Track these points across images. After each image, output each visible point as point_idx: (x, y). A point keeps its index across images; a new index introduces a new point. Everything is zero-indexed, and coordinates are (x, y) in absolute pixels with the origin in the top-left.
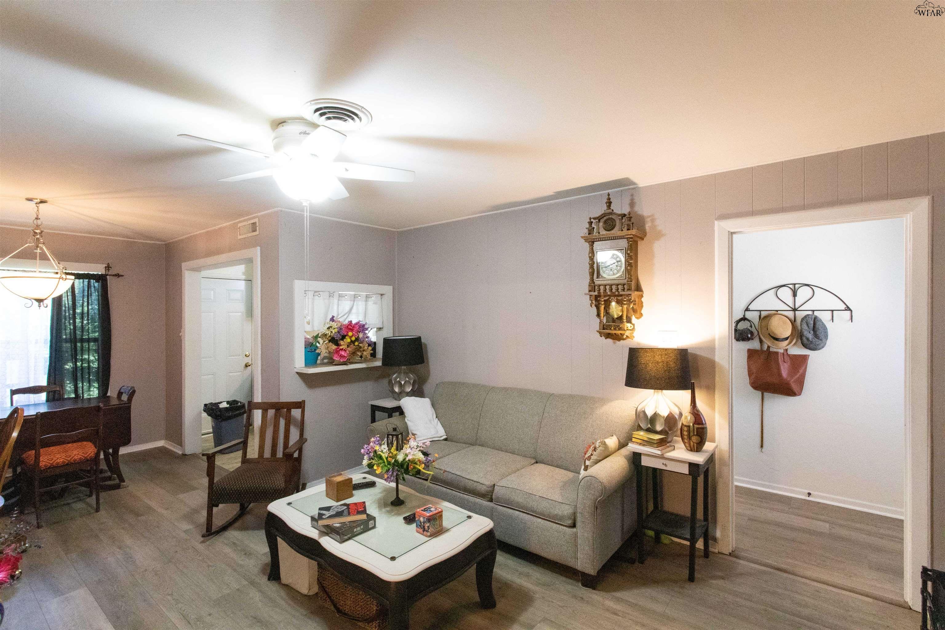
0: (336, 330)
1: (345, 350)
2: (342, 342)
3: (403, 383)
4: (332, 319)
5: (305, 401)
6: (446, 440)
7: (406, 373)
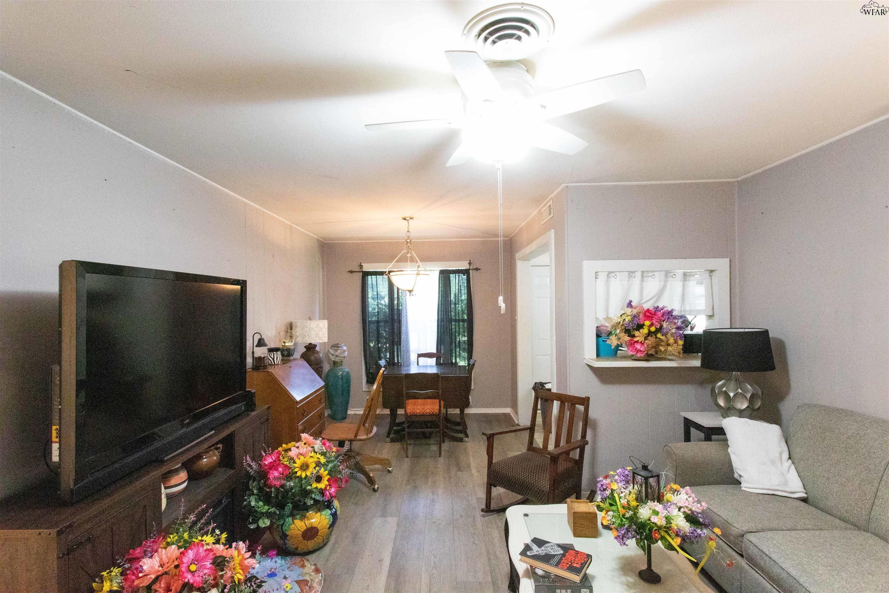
0: (629, 318)
1: (641, 342)
2: (637, 333)
3: (732, 395)
4: (630, 305)
5: (589, 398)
6: (804, 500)
7: (739, 383)
